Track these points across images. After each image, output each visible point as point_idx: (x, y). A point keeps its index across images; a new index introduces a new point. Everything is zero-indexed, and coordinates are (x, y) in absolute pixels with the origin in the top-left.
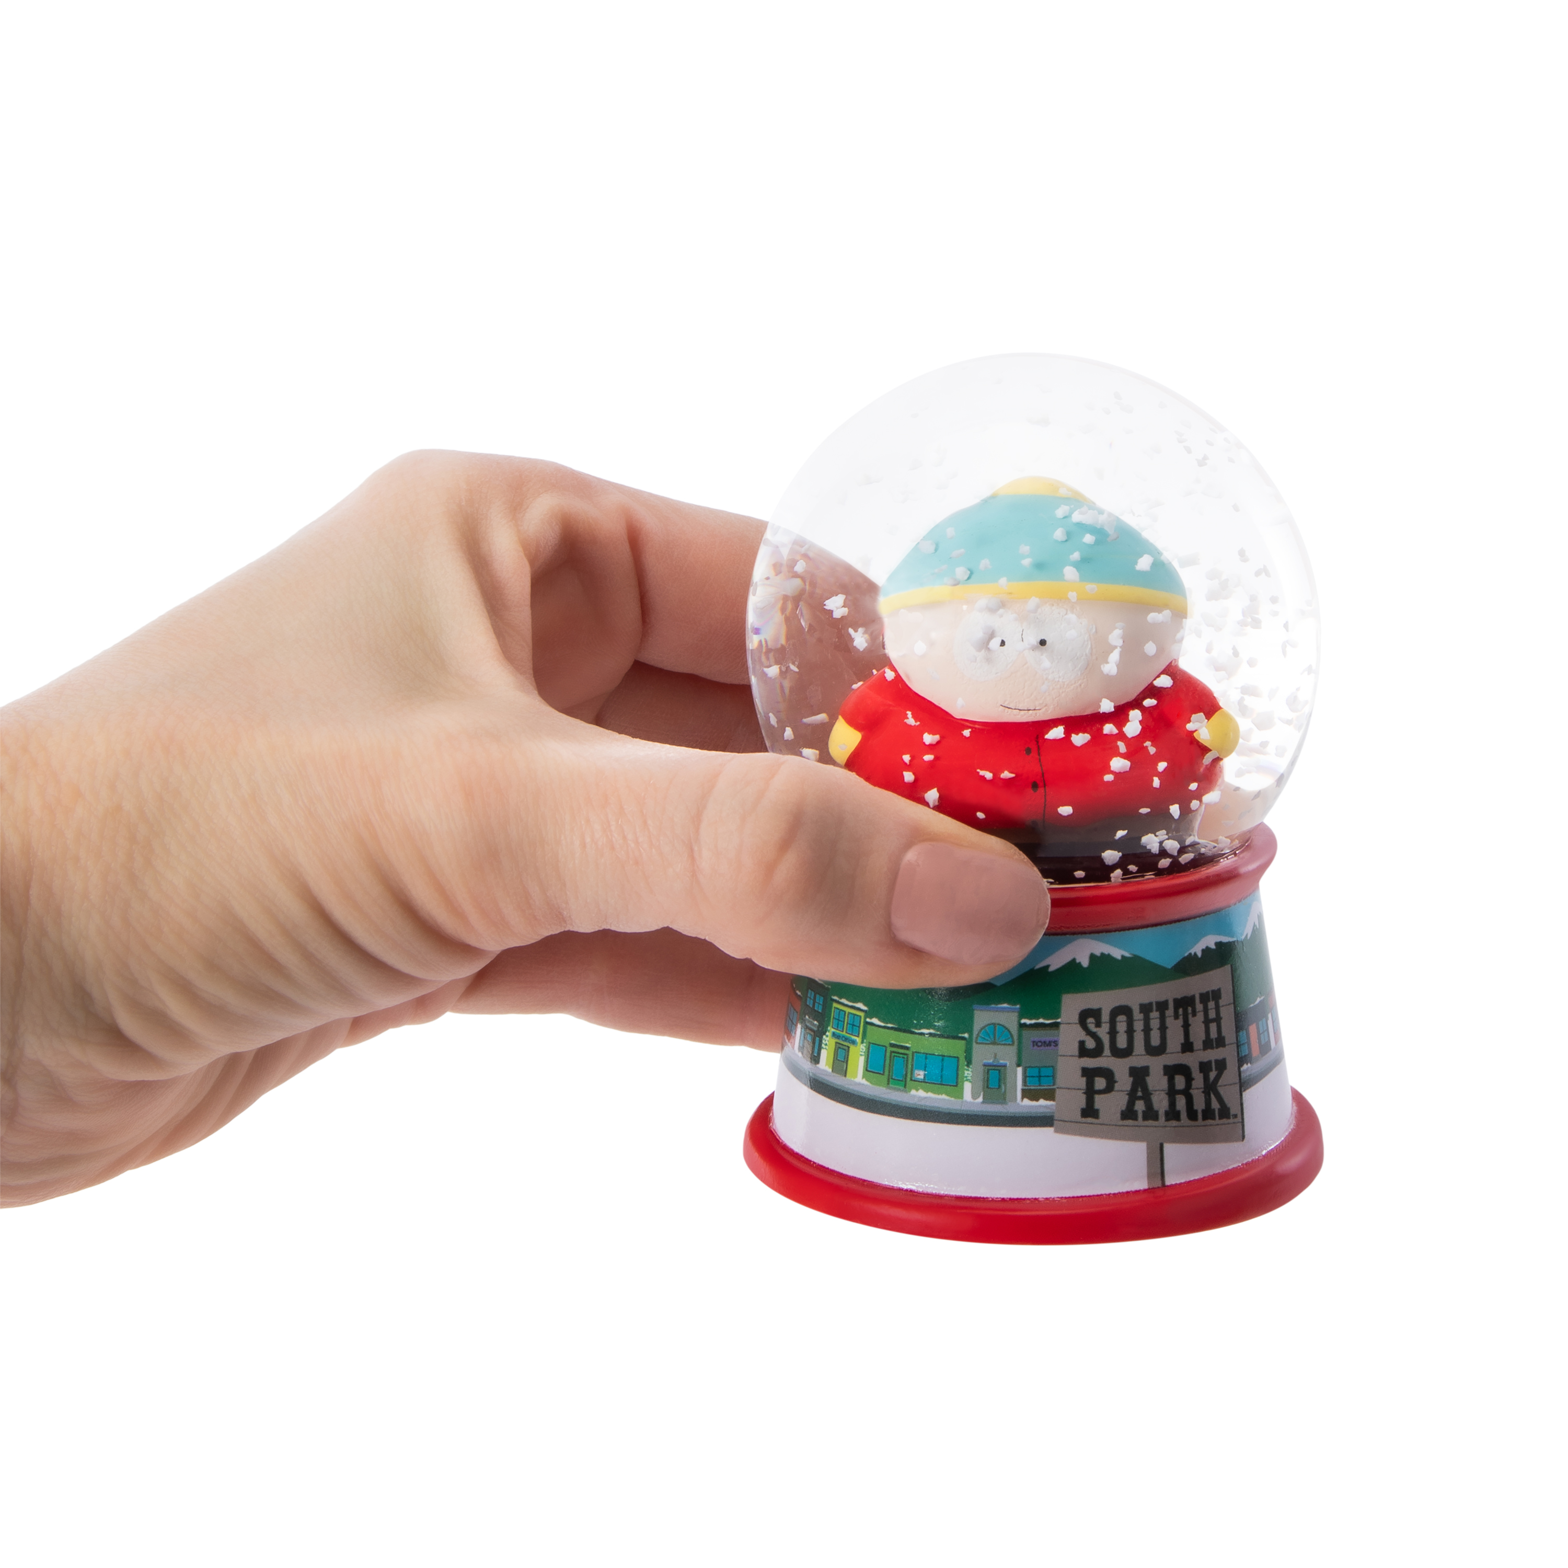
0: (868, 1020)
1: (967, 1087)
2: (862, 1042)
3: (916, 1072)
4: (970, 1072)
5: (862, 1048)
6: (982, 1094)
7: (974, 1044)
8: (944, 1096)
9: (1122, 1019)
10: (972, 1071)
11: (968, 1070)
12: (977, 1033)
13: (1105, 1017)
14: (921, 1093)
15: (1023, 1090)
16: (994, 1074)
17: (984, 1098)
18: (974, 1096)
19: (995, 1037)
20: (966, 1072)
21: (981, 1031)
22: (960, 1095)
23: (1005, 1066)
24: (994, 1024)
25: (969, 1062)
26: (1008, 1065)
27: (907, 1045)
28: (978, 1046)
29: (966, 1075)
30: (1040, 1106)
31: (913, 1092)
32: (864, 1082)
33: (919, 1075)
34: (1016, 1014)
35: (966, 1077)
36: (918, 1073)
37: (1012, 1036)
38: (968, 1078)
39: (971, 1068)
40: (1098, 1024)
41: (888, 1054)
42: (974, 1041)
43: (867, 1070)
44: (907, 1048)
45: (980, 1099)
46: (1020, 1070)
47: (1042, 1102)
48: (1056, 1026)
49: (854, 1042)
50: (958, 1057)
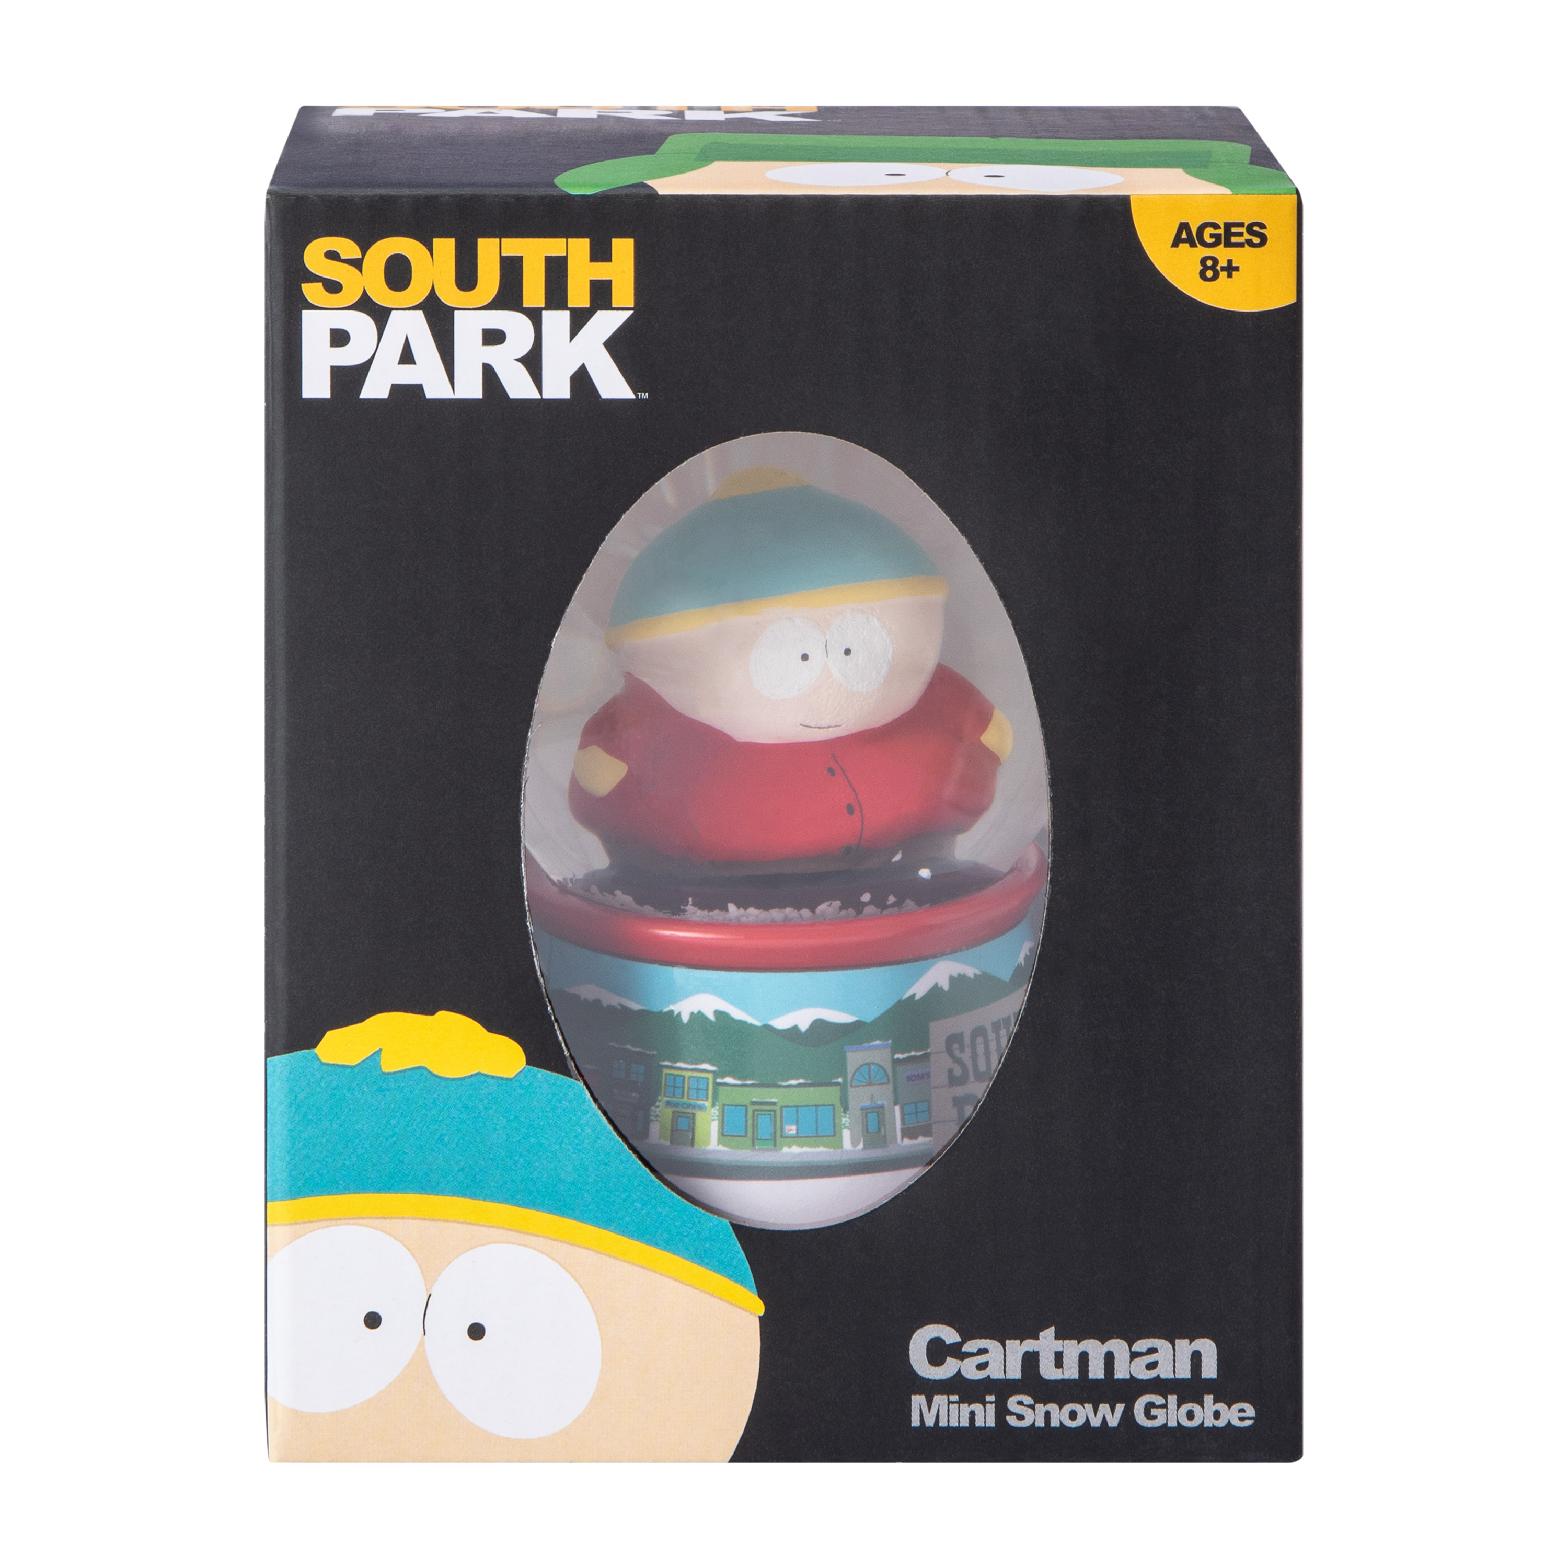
0: (719, 1080)
1: (846, 1135)
2: (713, 1105)
3: (787, 1128)
4: (847, 1119)
5: (715, 1111)
6: (862, 1139)
7: (849, 1087)
8: (821, 1149)
9: (980, 1040)
10: (849, 1118)
11: (845, 1117)
12: (851, 1075)
13: (967, 1041)
14: (795, 1149)
15: (903, 1130)
16: (872, 1117)
17: (864, 1145)
18: (854, 1143)
19: (870, 1077)
20: (844, 1120)
21: (855, 1073)
22: (840, 1145)
23: (882, 1107)
24: (868, 1064)
25: (846, 1109)
26: (885, 1106)
27: (773, 1100)
28: (853, 1089)
29: (843, 1122)
30: (919, 1144)
31: (786, 1150)
32: (721, 1148)
33: (791, 1130)
34: (889, 1050)
35: (844, 1124)
36: (789, 1129)
37: (887, 1074)
38: (846, 1125)
39: (848, 1114)
40: (962, 1050)
41: (750, 1114)
42: (849, 1085)
43: (723, 1135)
44: (774, 1104)
45: (861, 1146)
46: (897, 1109)
47: (921, 1139)
48: (926, 1057)
49: (701, 1108)
50: (833, 1105)
